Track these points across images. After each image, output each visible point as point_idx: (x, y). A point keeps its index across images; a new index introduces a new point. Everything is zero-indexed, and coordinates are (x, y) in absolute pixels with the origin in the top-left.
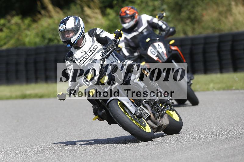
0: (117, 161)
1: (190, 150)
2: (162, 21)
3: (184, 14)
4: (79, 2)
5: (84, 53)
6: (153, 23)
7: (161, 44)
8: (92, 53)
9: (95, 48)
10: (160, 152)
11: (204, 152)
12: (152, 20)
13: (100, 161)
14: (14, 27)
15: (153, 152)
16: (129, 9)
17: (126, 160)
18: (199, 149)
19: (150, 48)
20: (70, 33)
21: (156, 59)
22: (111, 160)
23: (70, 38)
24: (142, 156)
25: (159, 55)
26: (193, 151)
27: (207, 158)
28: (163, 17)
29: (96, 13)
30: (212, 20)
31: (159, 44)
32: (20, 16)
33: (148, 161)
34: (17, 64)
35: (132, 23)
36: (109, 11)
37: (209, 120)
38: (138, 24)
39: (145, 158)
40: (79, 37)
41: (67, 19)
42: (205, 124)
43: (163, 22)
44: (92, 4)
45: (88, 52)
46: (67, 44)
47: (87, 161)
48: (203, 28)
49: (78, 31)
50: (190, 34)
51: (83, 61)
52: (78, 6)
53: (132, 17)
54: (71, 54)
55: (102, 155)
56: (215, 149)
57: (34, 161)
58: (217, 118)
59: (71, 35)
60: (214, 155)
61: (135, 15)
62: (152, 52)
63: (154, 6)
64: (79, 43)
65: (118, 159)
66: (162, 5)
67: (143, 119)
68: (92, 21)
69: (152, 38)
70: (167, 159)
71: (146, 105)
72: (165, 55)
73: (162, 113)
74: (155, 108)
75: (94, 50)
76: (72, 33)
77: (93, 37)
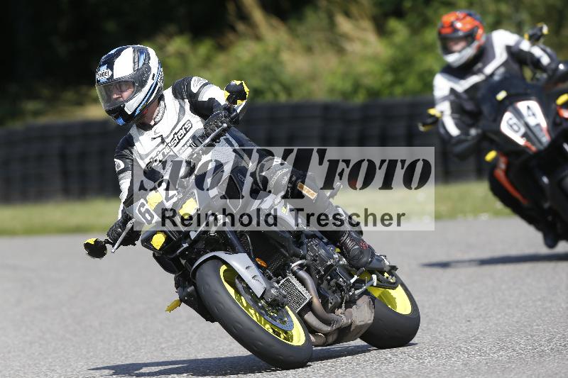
2: (543, 46)
4: (323, 3)
6: (522, 51)
7: (534, 105)
8: (180, 140)
9: (185, 129)
12: (518, 43)
16: (461, 16)
19: (508, 116)
20: (124, 88)
21: (521, 141)
23: (123, 103)
25: (529, 133)
28: (542, 35)
29: (364, 30)
31: (530, 106)
35: (470, 52)
36: (394, 24)
38: (483, 55)
40: (148, 99)
41: (118, 54)
43: (543, 50)
44: (354, 10)
45: (168, 137)
46: (117, 118)
49: (143, 84)
52: (323, 15)
53: (470, 37)
54: (130, 143)
59: (126, 94)
61: (477, 31)
62: (511, 126)
64: (148, 114)
66: (517, 9)
67: (289, 309)
68: (353, 48)
69: (513, 91)
70: (524, 373)
71: (302, 274)
72: (545, 132)
73: (351, 294)
74: (329, 282)
75: (183, 132)
76: (128, 89)
77: (183, 99)
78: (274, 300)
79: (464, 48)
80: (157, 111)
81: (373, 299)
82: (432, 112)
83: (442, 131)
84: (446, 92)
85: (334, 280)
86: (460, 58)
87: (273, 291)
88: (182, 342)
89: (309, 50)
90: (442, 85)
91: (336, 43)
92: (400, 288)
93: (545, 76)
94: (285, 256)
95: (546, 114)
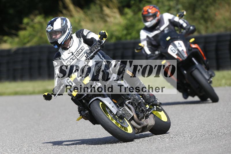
0: (133, 153)
1: (203, 143)
2: (183, 19)
3: (198, 13)
4: (98, 2)
5: (71, 53)
6: (175, 21)
7: (181, 43)
8: (79, 54)
9: (82, 49)
10: (174, 145)
11: (216, 145)
12: (173, 18)
13: (117, 153)
14: (37, 26)
15: (167, 145)
16: (151, 7)
17: (142, 152)
18: (211, 142)
19: (171, 46)
20: (57, 34)
21: (176, 57)
22: (128, 152)
23: (57, 40)
24: (157, 148)
25: (179, 54)
26: (205, 144)
27: (219, 150)
28: (184, 15)
29: (115, 13)
30: (224, 19)
32: (43, 16)
33: (163, 153)
34: (40, 61)
35: (154, 22)
36: (127, 10)
37: (221, 114)
38: (159, 23)
39: (159, 151)
40: (67, 38)
41: (55, 20)
42: (218, 119)
43: (184, 21)
44: (111, 4)
46: (55, 45)
47: (104, 153)
48: (216, 27)
49: (65, 32)
50: (204, 33)
51: (70, 62)
52: (98, 6)
53: (154, 16)
54: (59, 55)
55: (120, 148)
56: (226, 142)
57: (55, 153)
58: (229, 112)
59: (58, 36)
60: (225, 148)
61: (157, 13)
62: (172, 50)
63: (169, 5)
64: (66, 44)
65: (134, 151)
66: (177, 4)
67: (125, 119)
68: (110, 20)
69: (173, 37)
70: (180, 152)
71: (130, 105)
72: (185, 53)
73: (147, 113)
74: (139, 108)
75: (81, 51)
76: (59, 34)
77: (80, 38)
78: (121, 116)
79: (152, 20)
80: (70, 43)
81: (155, 115)
82: (140, 45)
83: (144, 52)
84: (145, 37)
85: (141, 108)
86: (151, 24)
87: (120, 112)
88: (41, 140)
89: (92, 21)
90: (144, 34)
91: (103, 18)
92: (162, 111)
93: (185, 31)
94: (123, 99)
95: (186, 46)
